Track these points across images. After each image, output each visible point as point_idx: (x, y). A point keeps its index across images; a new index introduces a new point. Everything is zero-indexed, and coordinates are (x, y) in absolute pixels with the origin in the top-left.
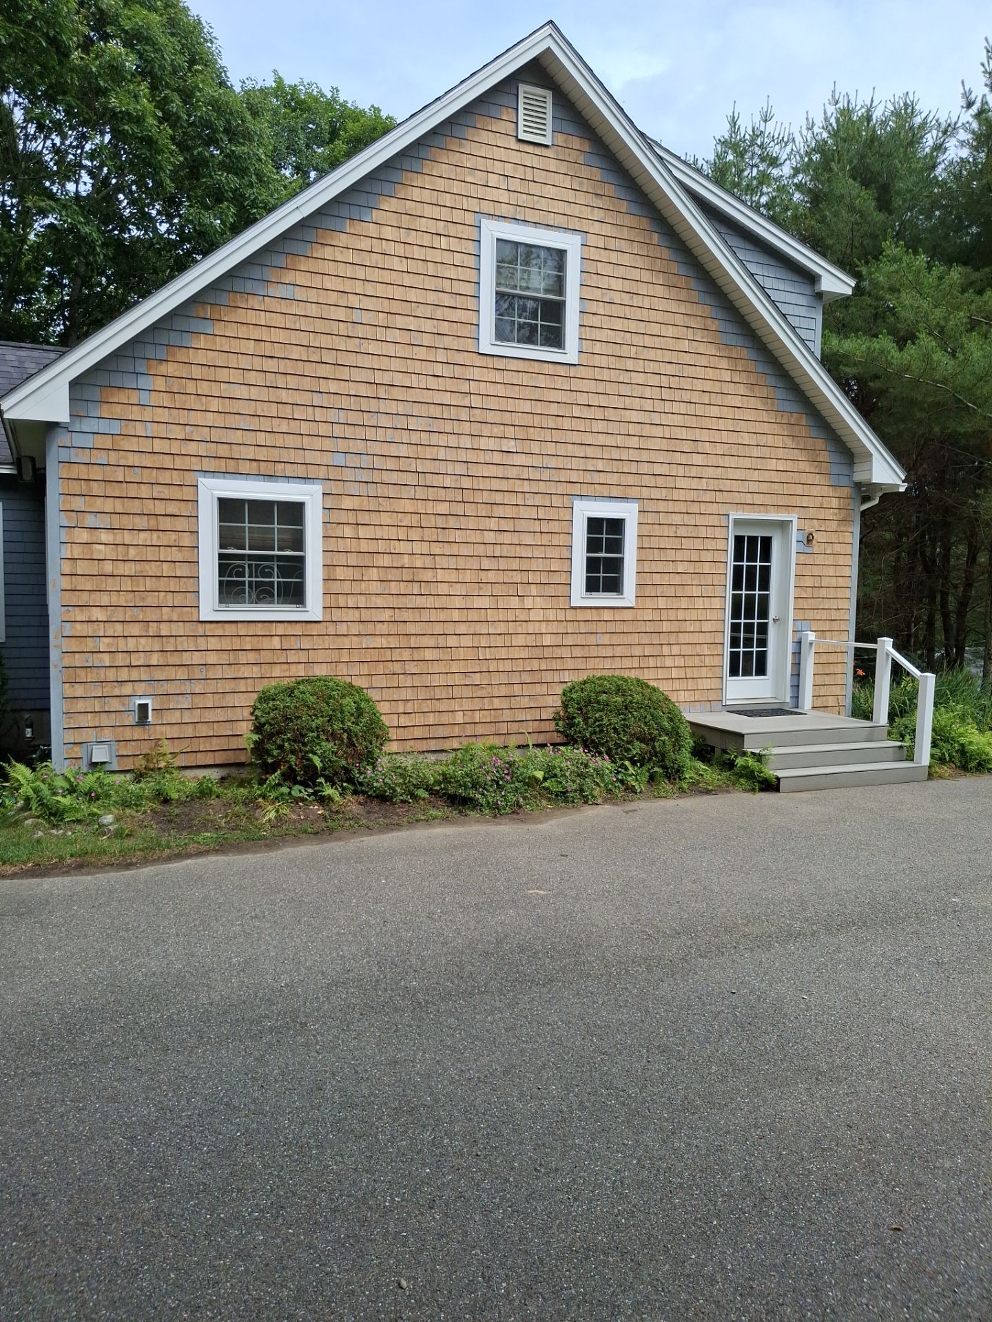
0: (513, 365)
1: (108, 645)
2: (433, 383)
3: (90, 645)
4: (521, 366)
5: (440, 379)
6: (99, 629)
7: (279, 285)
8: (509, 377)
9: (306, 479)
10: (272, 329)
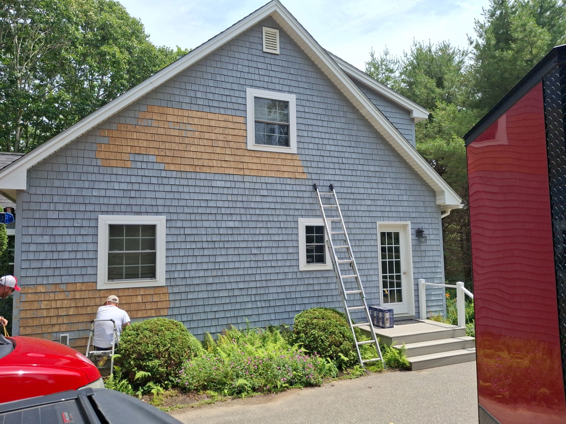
0: (264, 155)
1: (46, 305)
2: (224, 164)
3: (36, 306)
4: (269, 155)
5: (228, 162)
6: (42, 297)
7: (144, 120)
8: (263, 161)
9: (157, 213)
10: (140, 141)
